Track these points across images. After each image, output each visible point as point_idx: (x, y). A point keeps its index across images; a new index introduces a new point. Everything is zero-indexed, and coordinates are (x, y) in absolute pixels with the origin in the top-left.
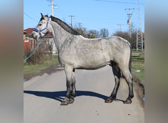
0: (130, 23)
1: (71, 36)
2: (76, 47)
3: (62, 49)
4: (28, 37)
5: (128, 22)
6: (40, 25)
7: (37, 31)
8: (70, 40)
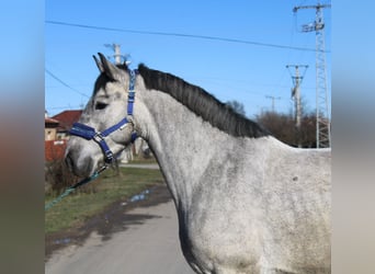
0: (298, 95)
1: (231, 146)
2: (257, 192)
3: (202, 206)
4: (63, 135)
5: (294, 93)
6: (101, 106)
7: (88, 134)
8: (229, 165)
